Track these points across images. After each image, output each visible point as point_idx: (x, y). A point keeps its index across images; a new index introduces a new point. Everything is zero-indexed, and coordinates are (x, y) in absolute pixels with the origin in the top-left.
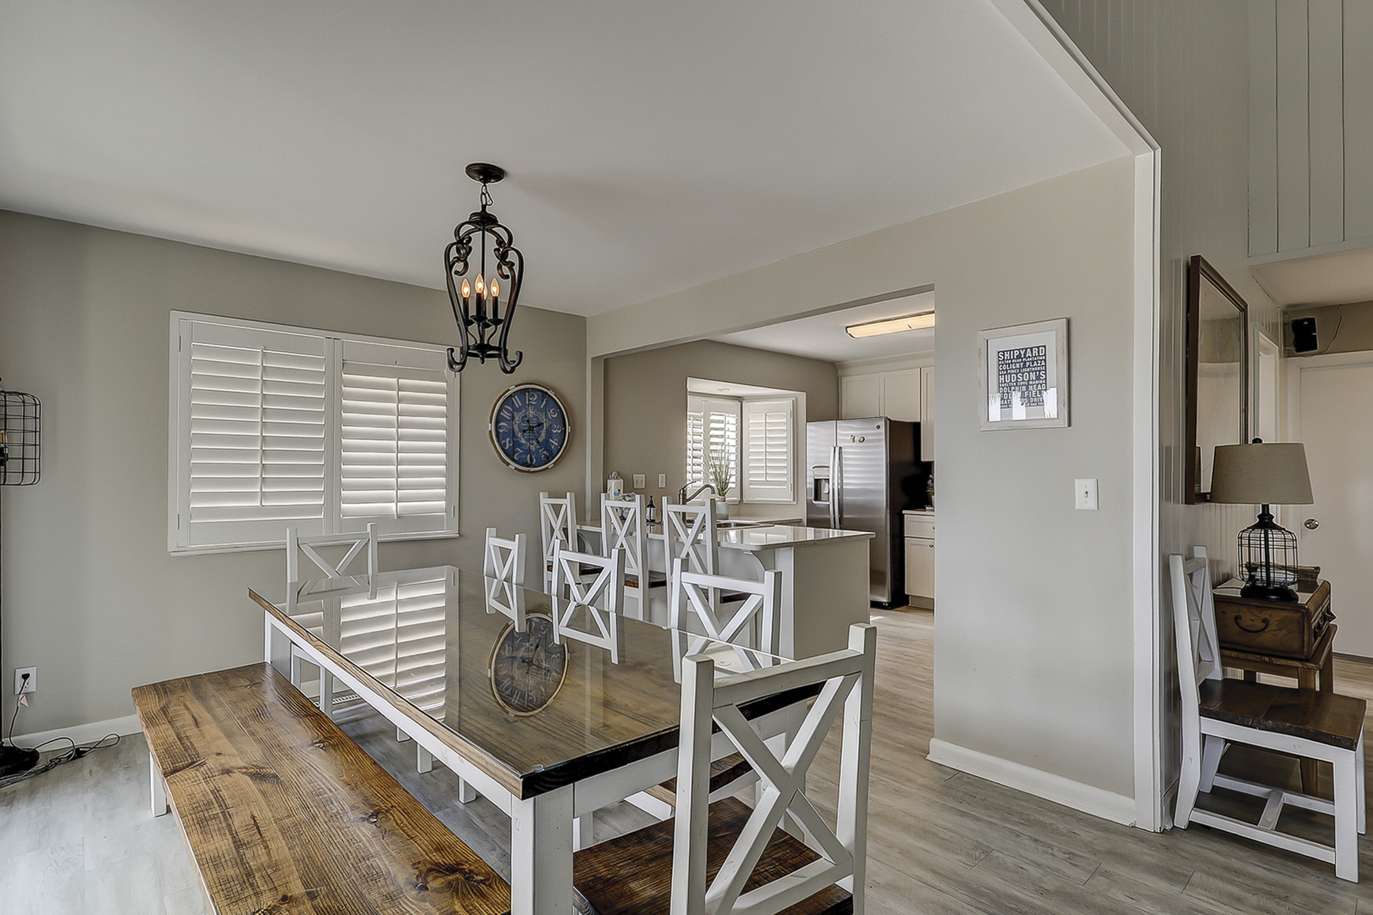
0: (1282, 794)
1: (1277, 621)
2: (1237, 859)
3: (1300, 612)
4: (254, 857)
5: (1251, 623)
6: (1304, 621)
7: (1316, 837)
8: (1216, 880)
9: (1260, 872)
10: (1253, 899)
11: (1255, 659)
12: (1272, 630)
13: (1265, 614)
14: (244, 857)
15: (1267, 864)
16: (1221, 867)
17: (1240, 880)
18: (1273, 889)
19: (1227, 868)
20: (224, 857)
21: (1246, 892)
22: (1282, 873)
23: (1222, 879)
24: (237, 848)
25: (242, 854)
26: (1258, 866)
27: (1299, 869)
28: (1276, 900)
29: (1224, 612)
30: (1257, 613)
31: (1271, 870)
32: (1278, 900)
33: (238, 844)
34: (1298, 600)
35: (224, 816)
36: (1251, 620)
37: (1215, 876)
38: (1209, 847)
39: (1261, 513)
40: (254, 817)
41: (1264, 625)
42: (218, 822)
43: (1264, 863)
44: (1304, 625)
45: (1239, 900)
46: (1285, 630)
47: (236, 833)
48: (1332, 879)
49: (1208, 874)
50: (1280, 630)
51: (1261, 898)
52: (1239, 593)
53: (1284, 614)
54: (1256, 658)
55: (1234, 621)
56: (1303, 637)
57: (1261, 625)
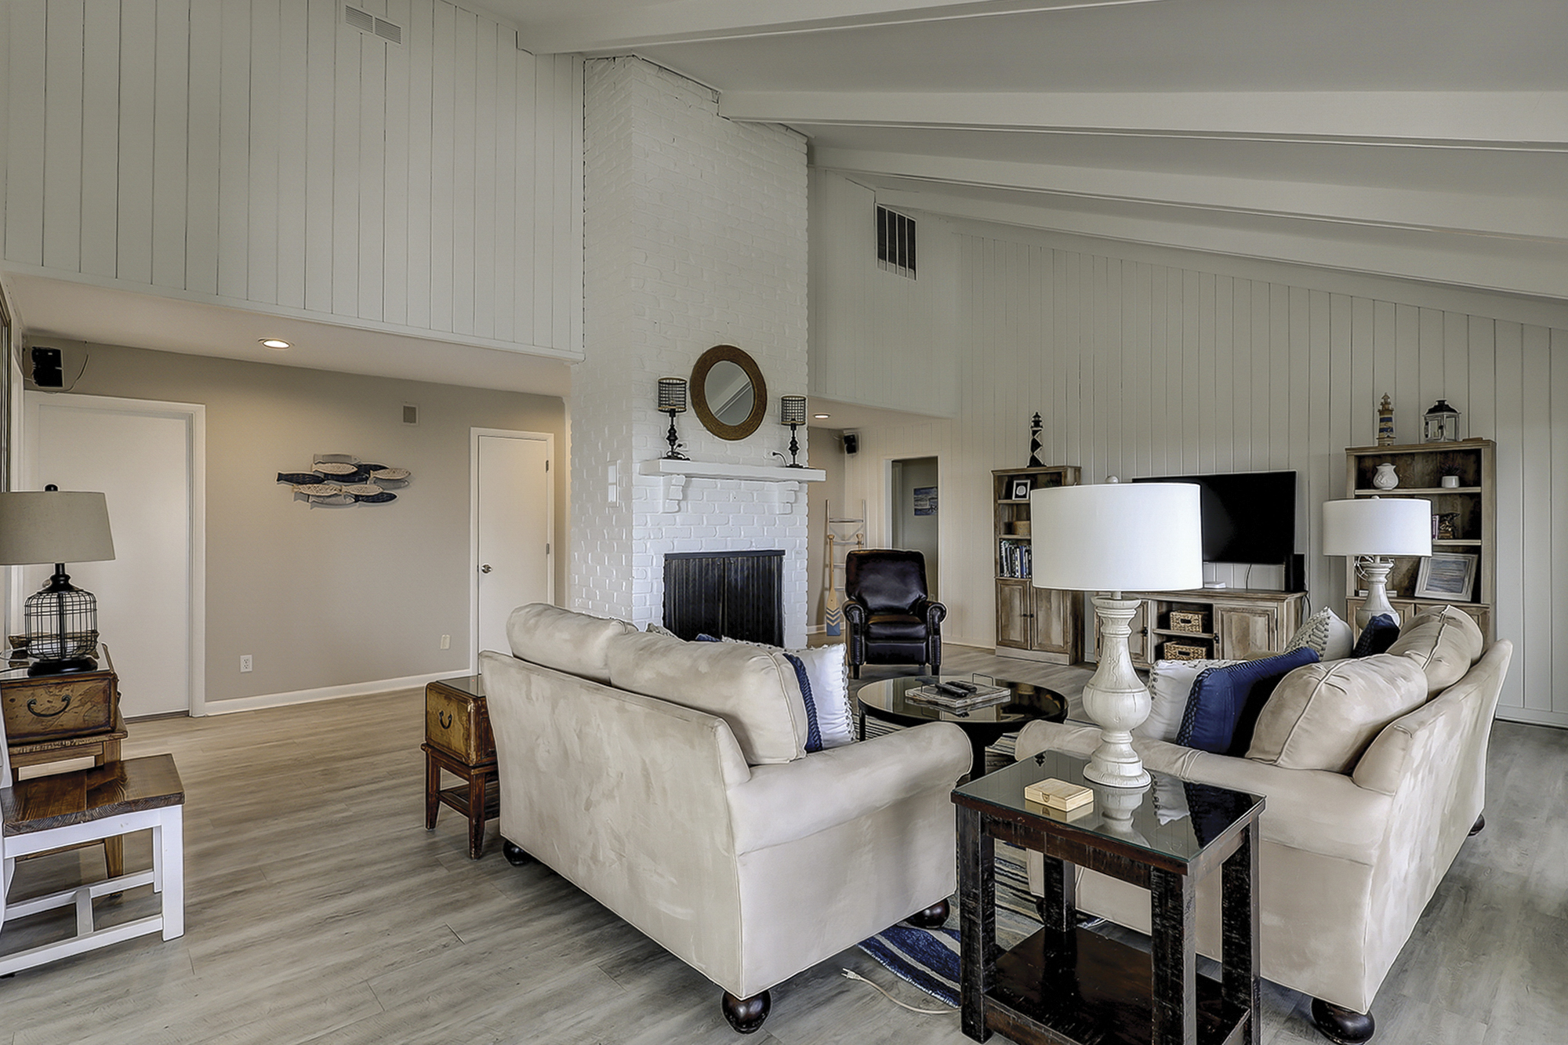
0: (89, 890)
1: (80, 695)
2: (59, 988)
3: (105, 679)
5: (49, 705)
6: (110, 688)
7: (131, 917)
8: (45, 1025)
9: (90, 985)
10: (95, 1017)
11: (53, 747)
12: (75, 707)
13: (66, 692)
15: (94, 973)
16: (45, 1009)
17: (73, 1007)
18: (111, 993)
19: (52, 1006)
21: (84, 1014)
22: (113, 971)
23: (52, 1020)
26: (86, 980)
27: (127, 957)
28: (118, 1001)
29: (12, 700)
30: (56, 692)
31: (102, 975)
32: (121, 1000)
34: (96, 668)
36: (48, 701)
37: (42, 1022)
38: (19, 997)
39: (54, 574)
41: (65, 703)
43: (91, 973)
44: (110, 692)
45: (79, 1028)
46: (89, 703)
48: (161, 946)
49: (33, 1025)
50: (83, 704)
51: (102, 1010)
52: (26, 673)
53: (88, 685)
54: (55, 745)
55: (27, 708)
56: (109, 706)
57: (60, 705)
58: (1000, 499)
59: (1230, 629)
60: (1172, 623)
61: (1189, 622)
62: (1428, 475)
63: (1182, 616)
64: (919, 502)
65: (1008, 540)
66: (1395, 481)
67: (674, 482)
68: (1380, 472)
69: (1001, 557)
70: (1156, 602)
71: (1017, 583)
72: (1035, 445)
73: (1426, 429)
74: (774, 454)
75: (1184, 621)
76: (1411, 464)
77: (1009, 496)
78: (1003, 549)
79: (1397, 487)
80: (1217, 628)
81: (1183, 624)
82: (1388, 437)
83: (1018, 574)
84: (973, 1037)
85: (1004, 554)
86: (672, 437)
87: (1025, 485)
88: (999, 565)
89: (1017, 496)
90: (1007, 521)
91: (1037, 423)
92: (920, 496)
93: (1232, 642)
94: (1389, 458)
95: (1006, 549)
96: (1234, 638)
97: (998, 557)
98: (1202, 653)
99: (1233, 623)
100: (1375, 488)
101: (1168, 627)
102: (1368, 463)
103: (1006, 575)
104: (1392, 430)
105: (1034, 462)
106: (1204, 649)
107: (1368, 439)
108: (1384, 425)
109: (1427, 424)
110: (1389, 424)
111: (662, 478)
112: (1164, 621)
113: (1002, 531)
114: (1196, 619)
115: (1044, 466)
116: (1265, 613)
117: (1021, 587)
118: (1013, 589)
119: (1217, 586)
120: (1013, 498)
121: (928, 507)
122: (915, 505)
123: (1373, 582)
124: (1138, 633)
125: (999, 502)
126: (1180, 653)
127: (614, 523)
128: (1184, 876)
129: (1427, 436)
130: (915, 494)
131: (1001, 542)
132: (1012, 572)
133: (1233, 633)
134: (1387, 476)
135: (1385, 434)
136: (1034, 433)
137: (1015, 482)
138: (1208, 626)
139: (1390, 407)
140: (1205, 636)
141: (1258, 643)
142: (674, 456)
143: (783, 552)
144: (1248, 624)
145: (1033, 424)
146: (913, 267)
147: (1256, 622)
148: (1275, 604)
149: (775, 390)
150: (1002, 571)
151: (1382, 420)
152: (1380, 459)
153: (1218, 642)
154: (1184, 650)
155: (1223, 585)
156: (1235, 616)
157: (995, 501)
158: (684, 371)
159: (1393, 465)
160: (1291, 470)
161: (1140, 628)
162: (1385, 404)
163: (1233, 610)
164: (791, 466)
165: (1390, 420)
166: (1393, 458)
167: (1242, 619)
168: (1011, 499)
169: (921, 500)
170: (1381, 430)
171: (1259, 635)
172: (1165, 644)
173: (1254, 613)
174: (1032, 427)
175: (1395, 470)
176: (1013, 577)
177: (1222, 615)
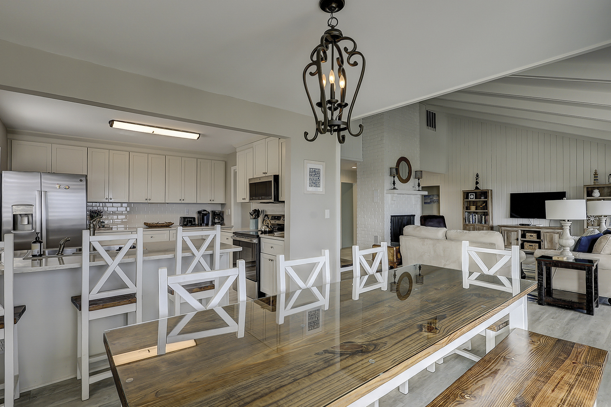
4: (571, 378)
14: (574, 381)
20: (582, 386)
24: (573, 385)
25: (574, 382)
33: (571, 387)
35: (564, 402)
40: (552, 391)
42: (570, 402)
47: (567, 391)
58: (465, 199)
59: (547, 237)
60: (527, 237)
61: (532, 236)
62: (609, 193)
63: (530, 234)
64: (426, 200)
65: (467, 212)
66: (599, 195)
67: (395, 196)
68: (594, 192)
69: (465, 217)
70: (521, 231)
71: (471, 225)
72: (477, 183)
73: (609, 180)
74: (413, 187)
75: (530, 236)
76: (603, 190)
77: (467, 198)
78: (466, 215)
79: (599, 196)
80: (542, 238)
81: (530, 237)
82: (597, 182)
83: (471, 222)
84: (541, 305)
85: (466, 216)
86: (394, 183)
87: (473, 195)
88: (465, 219)
89: (470, 198)
90: (466, 206)
91: (477, 176)
92: (426, 198)
93: (547, 242)
94: (597, 188)
95: (467, 215)
96: (548, 240)
97: (464, 217)
98: (537, 246)
99: (548, 236)
100: (593, 197)
101: (525, 238)
102: (590, 189)
103: (467, 223)
104: (598, 180)
105: (477, 188)
106: (538, 244)
107: (590, 182)
108: (595, 178)
109: (609, 178)
110: (597, 178)
111: (390, 194)
112: (523, 236)
113: (465, 209)
114: (535, 235)
115: (480, 189)
116: (558, 233)
117: (473, 227)
118: (470, 227)
119: (541, 226)
120: (469, 199)
121: (429, 201)
122: (424, 201)
123: (601, 222)
124: (515, 240)
125: (465, 200)
126: (529, 245)
127: (376, 207)
128: (593, 267)
129: (609, 182)
130: (424, 197)
131: (465, 213)
132: (469, 222)
133: (548, 239)
134: (596, 193)
135: (596, 181)
136: (477, 179)
137: (469, 194)
138: (539, 237)
139: (597, 173)
140: (538, 240)
141: (556, 242)
142: (394, 188)
143: (415, 215)
144: (552, 236)
145: (476, 176)
146: (435, 128)
147: (555, 236)
148: (562, 231)
149: (413, 169)
150: (466, 221)
151: (595, 177)
152: (594, 188)
153: (542, 242)
154: (531, 245)
155: (542, 225)
156: (548, 234)
157: (463, 200)
158: (394, 165)
159: (598, 190)
160: (564, 191)
161: (516, 238)
162: (596, 172)
163: (547, 232)
164: (418, 190)
165: (597, 177)
166: (598, 188)
167: (550, 235)
168: (468, 199)
169: (427, 199)
170: (595, 180)
171: (556, 240)
172: (524, 243)
173: (554, 233)
174: (476, 177)
175: (599, 191)
176: (470, 223)
177: (544, 234)
